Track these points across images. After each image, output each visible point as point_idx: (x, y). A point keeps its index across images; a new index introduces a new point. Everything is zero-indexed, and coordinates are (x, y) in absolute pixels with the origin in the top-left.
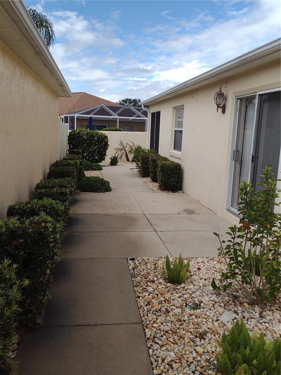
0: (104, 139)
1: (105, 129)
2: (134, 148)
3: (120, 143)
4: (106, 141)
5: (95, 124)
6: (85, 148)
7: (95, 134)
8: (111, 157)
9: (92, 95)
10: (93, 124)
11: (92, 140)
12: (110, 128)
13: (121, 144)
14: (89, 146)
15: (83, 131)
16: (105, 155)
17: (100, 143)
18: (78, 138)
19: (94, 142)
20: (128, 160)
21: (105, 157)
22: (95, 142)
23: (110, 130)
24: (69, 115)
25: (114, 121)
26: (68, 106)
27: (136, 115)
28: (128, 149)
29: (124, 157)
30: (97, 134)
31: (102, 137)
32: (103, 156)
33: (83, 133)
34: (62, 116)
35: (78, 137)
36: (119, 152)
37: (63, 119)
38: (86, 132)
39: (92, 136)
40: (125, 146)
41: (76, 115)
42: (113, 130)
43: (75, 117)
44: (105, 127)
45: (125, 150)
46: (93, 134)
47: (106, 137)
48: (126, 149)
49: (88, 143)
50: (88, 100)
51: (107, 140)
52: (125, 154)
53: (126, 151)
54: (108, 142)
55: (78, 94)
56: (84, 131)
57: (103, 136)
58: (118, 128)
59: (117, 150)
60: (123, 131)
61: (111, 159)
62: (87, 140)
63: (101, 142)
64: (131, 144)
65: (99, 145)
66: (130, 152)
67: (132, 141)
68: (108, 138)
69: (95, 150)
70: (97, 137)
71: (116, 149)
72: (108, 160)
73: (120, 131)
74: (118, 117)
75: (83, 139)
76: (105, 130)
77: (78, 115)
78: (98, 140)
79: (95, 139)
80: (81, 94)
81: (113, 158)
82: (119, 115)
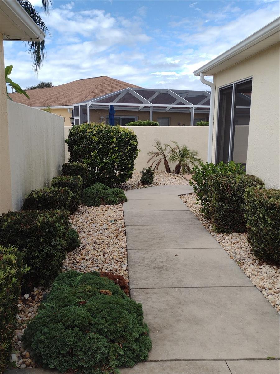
0: (129, 141)
1: (133, 123)
2: (177, 151)
3: (156, 145)
4: (133, 145)
5: (119, 117)
6: (95, 157)
7: (113, 132)
8: (143, 170)
9: (116, 80)
10: (115, 117)
11: (108, 143)
12: (140, 121)
13: (158, 145)
14: (103, 153)
15: (92, 127)
16: (132, 168)
17: (123, 149)
18: (83, 139)
19: (111, 146)
20: (168, 170)
21: (133, 172)
22: (113, 146)
23: (140, 125)
24: (79, 105)
25: (145, 113)
26: (82, 93)
27: (177, 102)
28: (168, 154)
29: (162, 166)
30: (117, 131)
31: (125, 138)
32: (128, 171)
33: (91, 130)
34: (72, 106)
35: (81, 138)
36: (154, 159)
37: (73, 110)
38: (96, 128)
39: (108, 136)
40: (163, 148)
41: (89, 104)
42: (144, 125)
43: (88, 106)
44: (133, 120)
45: (164, 155)
46: (110, 133)
47: (133, 137)
48: (165, 153)
49: (100, 149)
50: (110, 85)
51: (136, 142)
52: (163, 162)
53: (166, 156)
54: (136, 146)
55: (97, 79)
56: (94, 127)
57: (128, 135)
58: (151, 120)
59: (152, 156)
60: (160, 126)
61: (142, 172)
62: (98, 143)
63: (124, 146)
64: (174, 146)
65: (121, 151)
66: (172, 158)
67: (175, 141)
68: (137, 137)
69: (114, 162)
70: (117, 138)
71: (150, 154)
72: (136, 176)
73: (156, 125)
74: (151, 105)
75: (91, 142)
76: (132, 125)
77: (91, 103)
78: (119, 142)
79: (113, 142)
80: (102, 78)
81: (145, 171)
82: (153, 102)
